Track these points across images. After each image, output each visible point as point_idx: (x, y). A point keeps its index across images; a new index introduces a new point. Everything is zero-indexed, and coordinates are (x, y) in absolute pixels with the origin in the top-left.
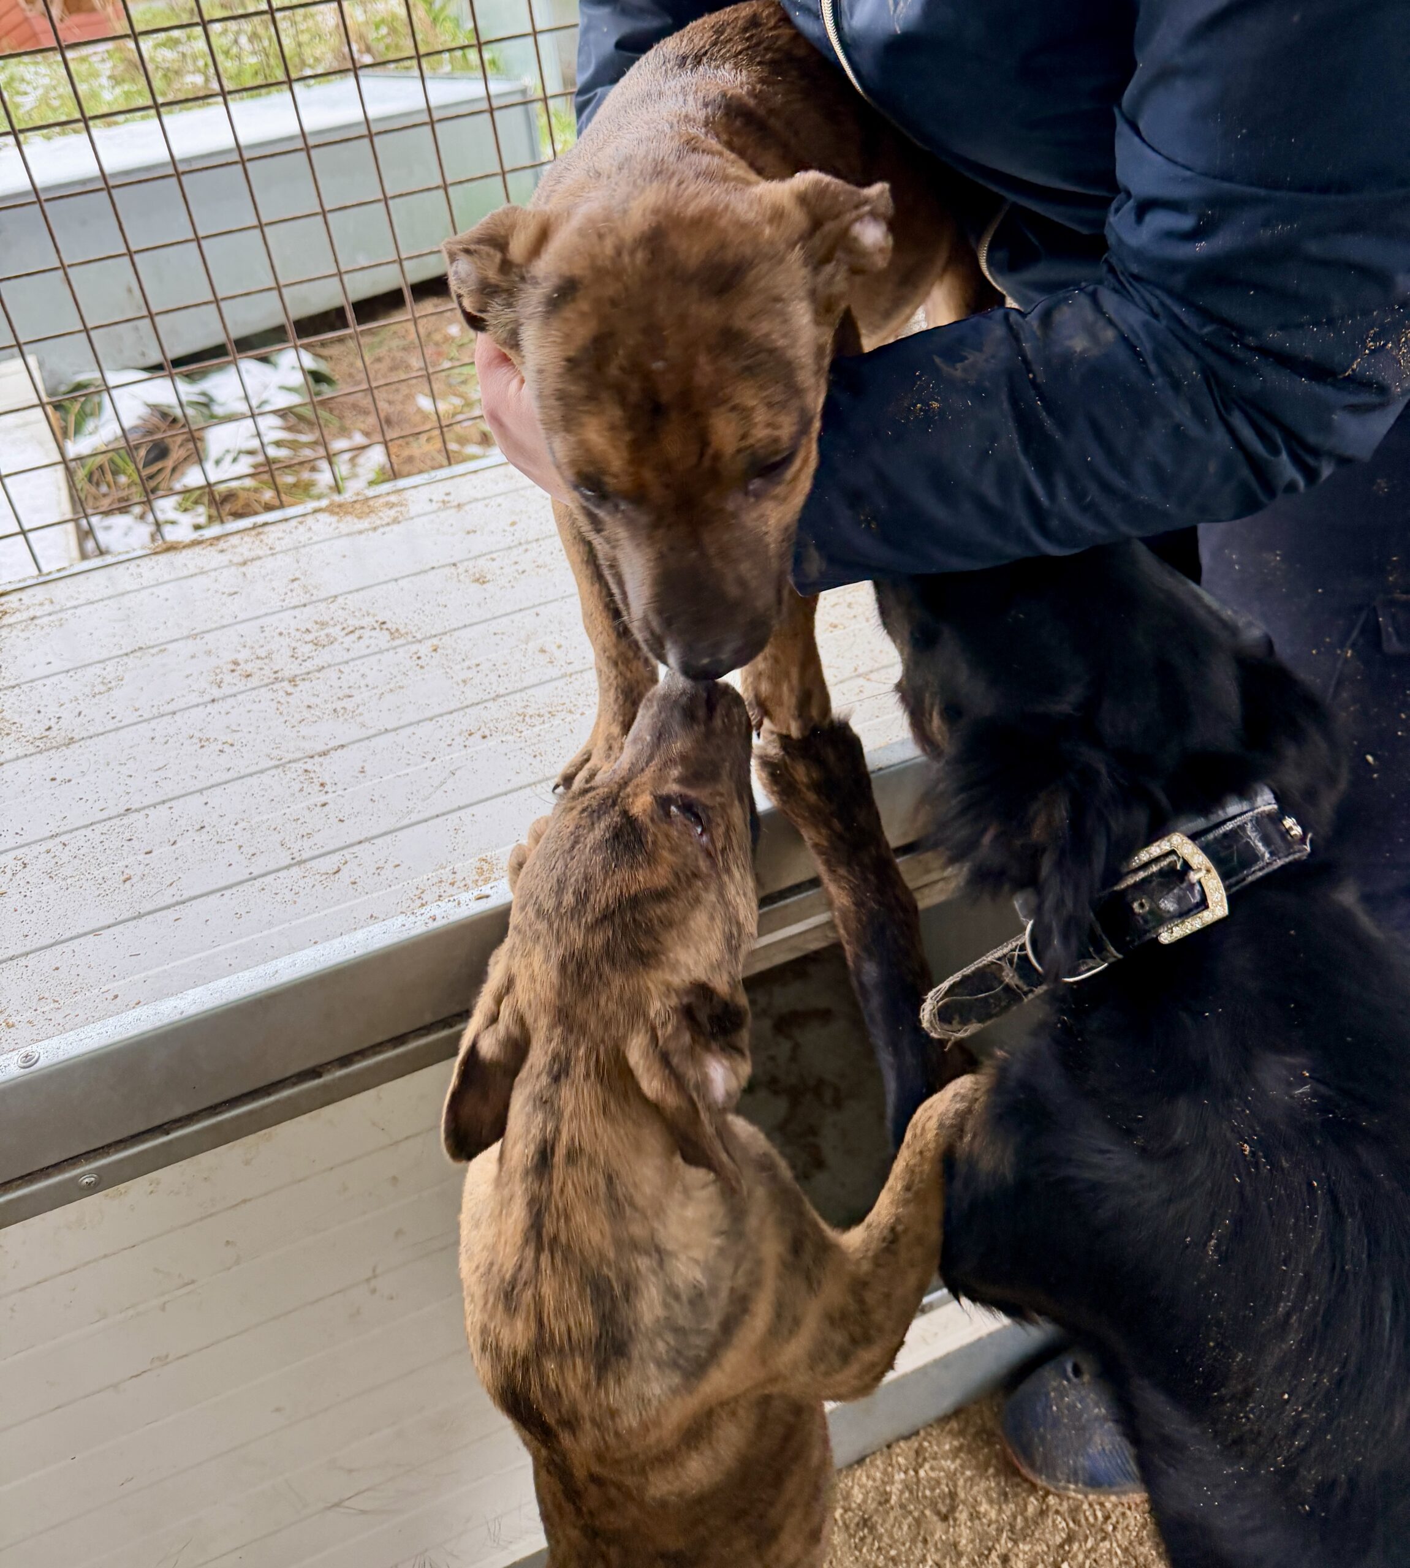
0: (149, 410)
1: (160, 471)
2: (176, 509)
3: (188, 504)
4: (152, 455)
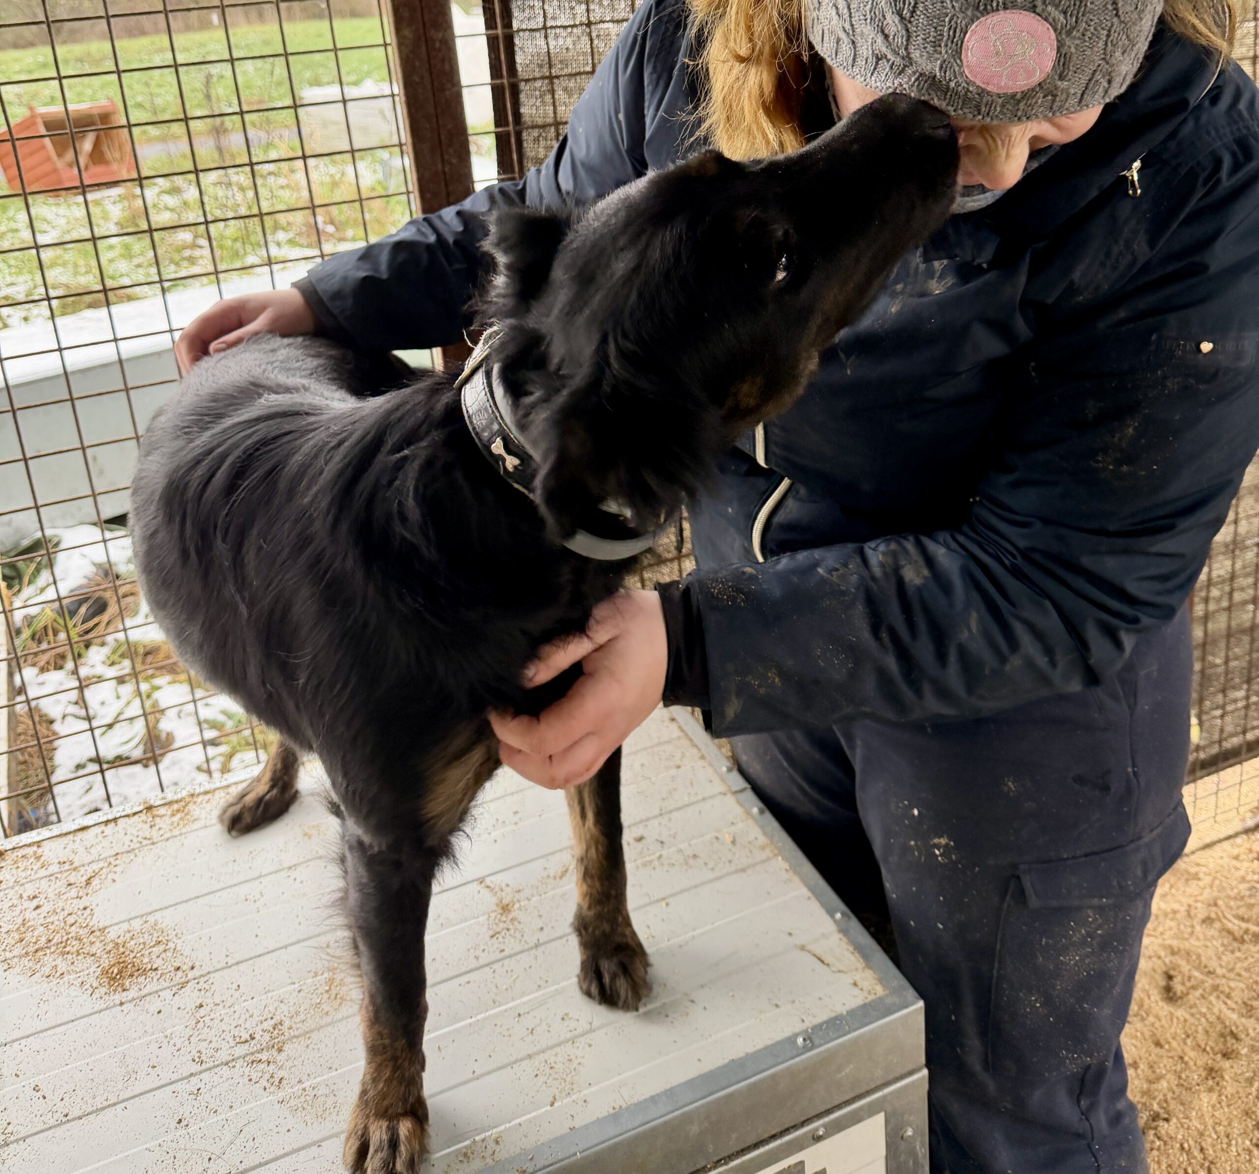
0: (94, 569)
1: (96, 625)
2: (104, 663)
3: (116, 657)
4: (91, 611)
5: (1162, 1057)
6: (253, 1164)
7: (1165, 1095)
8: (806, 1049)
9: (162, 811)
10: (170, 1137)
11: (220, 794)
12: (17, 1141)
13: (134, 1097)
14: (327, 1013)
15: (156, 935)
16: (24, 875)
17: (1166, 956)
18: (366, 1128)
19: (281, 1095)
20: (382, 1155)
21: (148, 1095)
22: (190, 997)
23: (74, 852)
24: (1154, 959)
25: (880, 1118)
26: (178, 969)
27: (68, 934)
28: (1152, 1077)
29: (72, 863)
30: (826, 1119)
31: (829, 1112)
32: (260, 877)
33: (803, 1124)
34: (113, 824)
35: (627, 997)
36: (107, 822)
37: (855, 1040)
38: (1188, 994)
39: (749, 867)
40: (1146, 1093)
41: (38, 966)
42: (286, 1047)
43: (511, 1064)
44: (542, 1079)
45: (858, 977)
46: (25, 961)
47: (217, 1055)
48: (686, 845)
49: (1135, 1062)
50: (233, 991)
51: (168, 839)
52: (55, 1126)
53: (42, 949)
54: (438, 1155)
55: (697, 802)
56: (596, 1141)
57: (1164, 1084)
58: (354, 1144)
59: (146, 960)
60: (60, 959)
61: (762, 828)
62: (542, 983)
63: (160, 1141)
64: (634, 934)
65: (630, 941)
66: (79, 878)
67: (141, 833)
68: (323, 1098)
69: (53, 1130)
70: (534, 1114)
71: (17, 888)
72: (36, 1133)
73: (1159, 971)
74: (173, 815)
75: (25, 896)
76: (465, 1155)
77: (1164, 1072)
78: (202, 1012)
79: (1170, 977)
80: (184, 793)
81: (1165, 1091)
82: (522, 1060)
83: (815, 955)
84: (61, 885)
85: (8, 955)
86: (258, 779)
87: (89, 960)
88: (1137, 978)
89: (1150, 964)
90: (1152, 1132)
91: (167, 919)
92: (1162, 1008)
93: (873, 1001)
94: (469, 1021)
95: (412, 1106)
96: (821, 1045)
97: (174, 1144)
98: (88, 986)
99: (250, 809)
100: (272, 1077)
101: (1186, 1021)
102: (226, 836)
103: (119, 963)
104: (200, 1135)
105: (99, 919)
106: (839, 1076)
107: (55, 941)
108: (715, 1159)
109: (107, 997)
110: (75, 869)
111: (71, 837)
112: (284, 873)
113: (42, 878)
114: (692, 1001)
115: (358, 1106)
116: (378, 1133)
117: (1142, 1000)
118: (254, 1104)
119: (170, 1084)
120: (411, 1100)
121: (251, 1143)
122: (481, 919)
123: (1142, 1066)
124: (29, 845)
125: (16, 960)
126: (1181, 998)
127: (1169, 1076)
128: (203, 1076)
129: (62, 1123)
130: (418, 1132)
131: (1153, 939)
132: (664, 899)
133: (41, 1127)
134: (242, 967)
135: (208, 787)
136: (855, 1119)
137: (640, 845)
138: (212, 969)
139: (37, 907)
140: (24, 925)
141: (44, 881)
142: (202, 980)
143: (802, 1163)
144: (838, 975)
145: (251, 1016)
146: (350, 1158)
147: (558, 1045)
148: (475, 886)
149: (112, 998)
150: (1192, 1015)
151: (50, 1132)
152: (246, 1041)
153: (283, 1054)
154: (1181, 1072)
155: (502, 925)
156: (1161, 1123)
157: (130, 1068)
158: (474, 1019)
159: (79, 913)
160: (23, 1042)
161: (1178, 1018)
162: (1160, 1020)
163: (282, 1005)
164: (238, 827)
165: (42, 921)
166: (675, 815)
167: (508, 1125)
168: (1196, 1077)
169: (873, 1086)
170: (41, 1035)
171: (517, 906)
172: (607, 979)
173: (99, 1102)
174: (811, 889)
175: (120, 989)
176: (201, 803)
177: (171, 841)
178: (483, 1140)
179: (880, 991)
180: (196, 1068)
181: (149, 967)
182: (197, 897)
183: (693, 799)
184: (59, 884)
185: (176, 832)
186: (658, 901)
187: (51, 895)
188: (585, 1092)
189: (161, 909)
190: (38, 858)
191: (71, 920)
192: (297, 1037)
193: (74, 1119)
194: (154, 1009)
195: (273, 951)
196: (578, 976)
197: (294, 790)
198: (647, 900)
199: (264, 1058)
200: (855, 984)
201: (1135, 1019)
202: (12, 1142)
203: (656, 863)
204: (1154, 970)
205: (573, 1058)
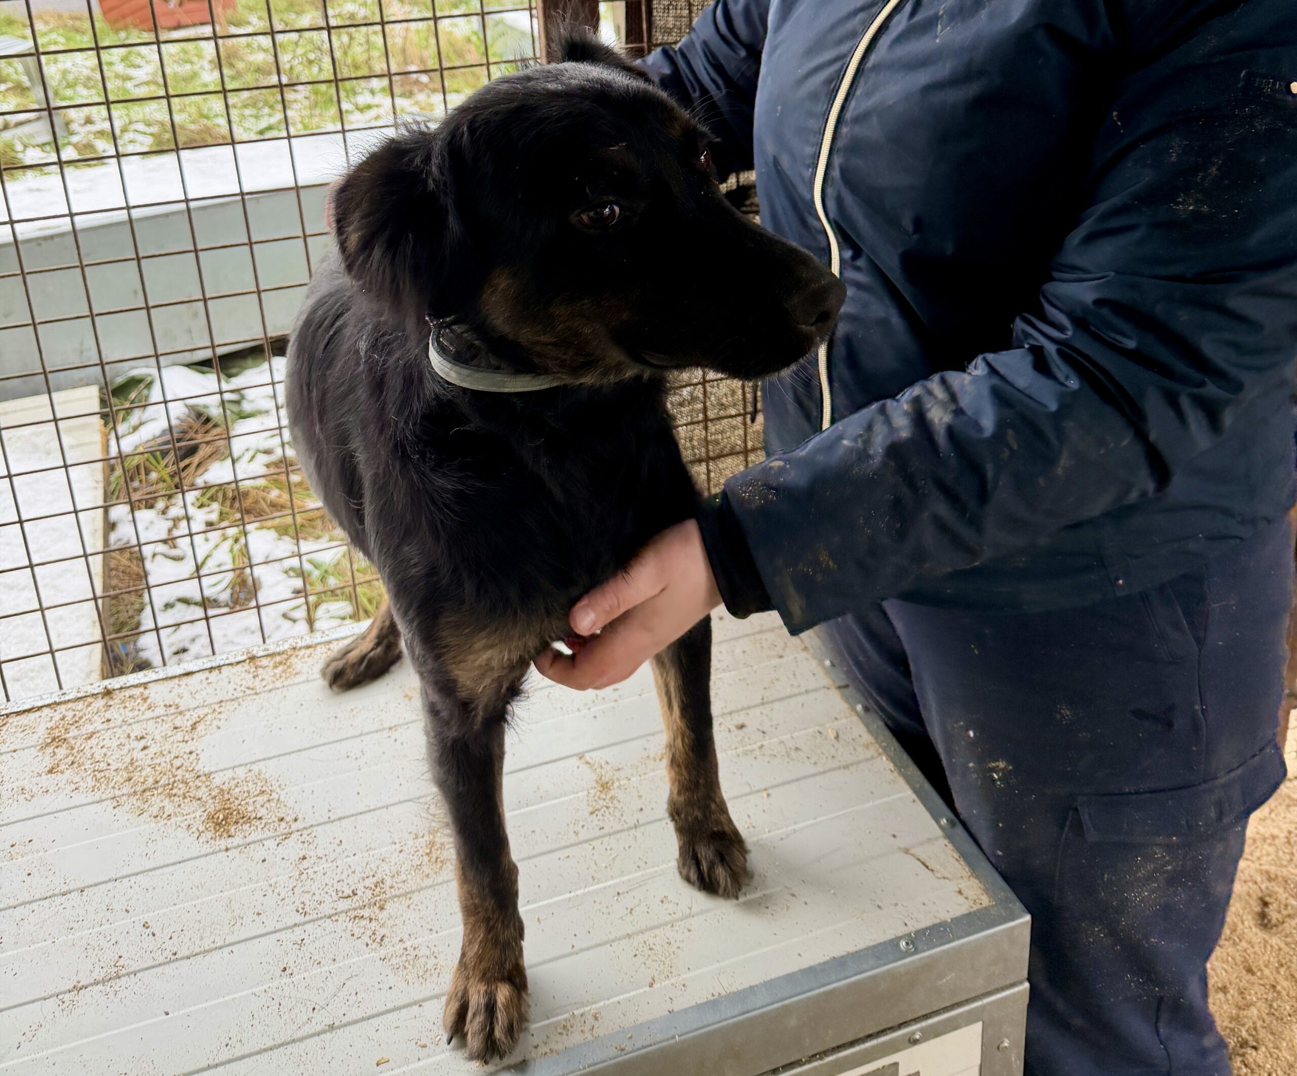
0: (186, 411)
1: (187, 466)
4: (182, 452)
5: (1253, 984)
6: (355, 1018)
7: (1254, 1023)
8: (907, 954)
9: (265, 662)
10: (275, 984)
11: (321, 650)
12: (128, 974)
13: (239, 942)
14: (427, 876)
15: (259, 784)
16: (131, 715)
17: (1262, 882)
18: (465, 992)
19: (382, 952)
20: (480, 1018)
21: (254, 941)
22: (293, 849)
23: (180, 696)
24: (1250, 884)
25: (978, 1027)
26: (282, 819)
27: (174, 776)
28: (1242, 1003)
29: (177, 707)
30: (924, 1024)
31: (926, 1017)
32: (361, 735)
33: (900, 1026)
34: (217, 671)
35: (726, 885)
36: (211, 669)
37: (958, 950)
38: (1283, 922)
39: (852, 764)
40: (1235, 1019)
41: (146, 806)
42: (387, 906)
43: (610, 942)
44: (640, 959)
45: (963, 885)
46: (133, 800)
47: (320, 908)
48: (788, 736)
49: (1225, 987)
50: (335, 846)
51: (270, 691)
52: (164, 964)
53: (149, 789)
54: (537, 1025)
55: (800, 694)
56: (695, 1026)
57: (1254, 1011)
58: (455, 1006)
59: (250, 808)
60: (167, 800)
61: (867, 725)
62: (642, 864)
63: (266, 987)
64: (730, 821)
65: (727, 829)
66: (184, 722)
67: (244, 683)
68: (424, 959)
69: (162, 967)
70: (632, 994)
71: (124, 727)
72: (147, 969)
73: (1255, 897)
74: (275, 667)
75: (133, 736)
76: (565, 1027)
77: (1255, 999)
78: (305, 864)
79: (1266, 904)
80: (286, 646)
81: (1255, 1018)
82: (620, 939)
83: (919, 860)
84: (167, 728)
85: (117, 793)
86: (363, 637)
87: (196, 804)
88: (1232, 901)
89: (1245, 888)
90: (1239, 1059)
91: (270, 770)
92: (1256, 934)
93: (978, 910)
94: (568, 895)
95: (509, 972)
96: (924, 951)
97: (279, 992)
98: (194, 829)
99: (353, 665)
100: (374, 934)
101: (1280, 949)
102: (328, 691)
103: (224, 809)
104: (304, 985)
105: (204, 766)
106: (940, 983)
107: (162, 782)
108: (811, 1053)
109: (213, 841)
110: (181, 713)
111: (176, 681)
112: (385, 734)
113: (150, 719)
114: (793, 895)
115: (458, 969)
116: (476, 999)
117: (1235, 924)
118: (356, 959)
119: (275, 932)
120: (508, 966)
121: (353, 997)
122: (580, 794)
123: (1232, 992)
124: (136, 686)
125: (125, 798)
126: (1276, 926)
127: (1259, 1004)
128: (306, 927)
129: (170, 961)
130: (515, 1001)
131: (1249, 863)
132: (765, 790)
133: (150, 963)
134: (344, 823)
135: (308, 641)
136: (952, 1026)
137: (741, 733)
138: (314, 823)
139: (145, 748)
140: (132, 764)
141: (151, 723)
142: (305, 832)
143: (896, 1064)
144: (942, 880)
145: (354, 872)
146: (450, 1020)
147: (658, 927)
148: (574, 761)
149: (218, 843)
150: (1287, 944)
151: (160, 969)
152: (349, 897)
153: (385, 912)
154: (1272, 1001)
155: (601, 803)
156: (1249, 1051)
157: (235, 914)
158: (573, 894)
159: (185, 756)
160: (133, 879)
161: (1272, 946)
162: (1253, 947)
163: (383, 864)
164: (339, 683)
165: (149, 762)
166: (777, 705)
167: (607, 1002)
168: (1288, 1008)
169: (973, 995)
170: (150, 873)
171: (616, 784)
172: (705, 866)
173: (207, 944)
174: (916, 792)
175: (225, 835)
176: (303, 657)
177: (274, 692)
178: (582, 1015)
179: (985, 901)
180: (299, 919)
181: (254, 815)
182: (300, 751)
183: (796, 691)
184: (165, 726)
185: (278, 684)
186: (759, 791)
187: (158, 737)
188: (684, 976)
189: (264, 759)
190: (145, 700)
191: (177, 763)
192: (399, 896)
193: (182, 958)
194: (259, 856)
195: (374, 810)
196: (677, 860)
197: (397, 651)
198: (748, 790)
199: (366, 915)
200: (960, 892)
201: (1227, 943)
202: (124, 975)
203: (758, 753)
204: (1249, 895)
205: (673, 942)
